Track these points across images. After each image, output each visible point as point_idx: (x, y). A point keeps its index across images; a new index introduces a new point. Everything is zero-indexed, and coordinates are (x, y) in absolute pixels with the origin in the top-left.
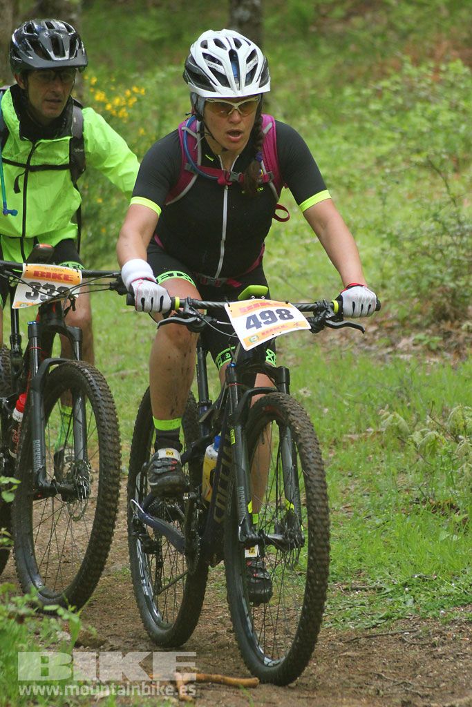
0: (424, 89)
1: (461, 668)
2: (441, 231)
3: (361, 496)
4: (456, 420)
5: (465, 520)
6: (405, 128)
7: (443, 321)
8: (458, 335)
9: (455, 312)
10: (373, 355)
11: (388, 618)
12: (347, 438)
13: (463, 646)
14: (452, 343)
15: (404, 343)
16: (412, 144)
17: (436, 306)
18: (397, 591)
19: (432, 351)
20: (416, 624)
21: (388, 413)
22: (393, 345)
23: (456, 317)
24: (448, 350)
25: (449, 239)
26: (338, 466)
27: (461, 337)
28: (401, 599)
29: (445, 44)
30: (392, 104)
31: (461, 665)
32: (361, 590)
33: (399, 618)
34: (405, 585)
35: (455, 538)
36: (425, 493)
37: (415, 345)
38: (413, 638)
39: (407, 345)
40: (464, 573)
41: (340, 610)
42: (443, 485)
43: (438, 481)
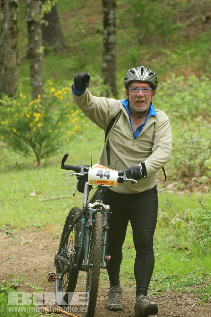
0: (179, 87)
1: (188, 310)
2: (185, 142)
4: (188, 214)
5: (191, 254)
6: (172, 103)
7: (185, 177)
8: (191, 183)
9: (190, 174)
11: (160, 291)
14: (189, 186)
15: (170, 186)
16: (175, 109)
17: (182, 172)
18: (164, 281)
19: (180, 189)
20: (171, 293)
21: (161, 212)
22: (165, 187)
23: (190, 176)
24: (187, 189)
25: (188, 145)
27: (192, 184)
28: (165, 284)
29: (189, 69)
30: (167, 93)
31: (188, 308)
33: (164, 291)
34: (167, 278)
35: (187, 260)
36: (176, 243)
37: (174, 187)
38: (170, 298)
39: (171, 187)
40: (190, 273)
42: (183, 240)
43: (181, 239)
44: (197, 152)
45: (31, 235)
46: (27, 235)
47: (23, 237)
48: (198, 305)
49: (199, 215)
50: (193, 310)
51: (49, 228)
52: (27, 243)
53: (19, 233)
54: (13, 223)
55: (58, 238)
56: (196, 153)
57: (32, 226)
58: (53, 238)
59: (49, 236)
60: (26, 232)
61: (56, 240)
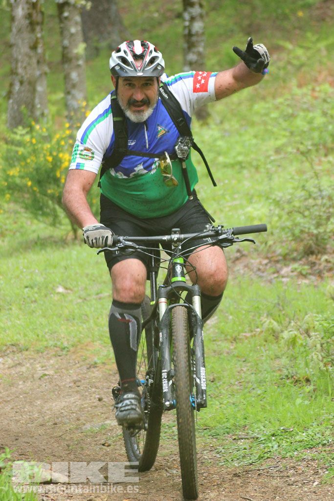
0: (305, 103)
1: (306, 492)
2: (308, 197)
3: (250, 375)
4: (308, 323)
5: (315, 390)
6: (293, 129)
7: (311, 256)
8: (320, 264)
9: (318, 250)
10: (264, 279)
11: (261, 458)
12: (242, 335)
13: (308, 476)
14: (316, 270)
15: (285, 271)
16: (298, 138)
17: (305, 246)
18: (268, 440)
19: (302, 275)
20: (279, 462)
21: (266, 319)
22: (278, 272)
23: (319, 252)
24: (313, 274)
25: (313, 202)
26: (236, 354)
27: (322, 267)
28: (270, 445)
29: (324, 73)
30: (285, 113)
31: (306, 489)
32: (245, 439)
33: (268, 458)
34: (273, 435)
35: (306, 403)
36: (291, 372)
37: (292, 272)
38: (276, 471)
39: (287, 272)
40: (312, 426)
41: (230, 453)
42: (302, 365)
43: (300, 364)
44: (329, 212)
45: (52, 362)
46: (45, 361)
47: (40, 364)
48: (323, 482)
49: (326, 325)
50: (314, 492)
51: (82, 349)
52: (45, 375)
53: (32, 359)
54: (22, 342)
55: (96, 367)
56: (328, 215)
57: (54, 346)
58: (88, 366)
59: (82, 363)
60: (44, 356)
61: (92, 369)
